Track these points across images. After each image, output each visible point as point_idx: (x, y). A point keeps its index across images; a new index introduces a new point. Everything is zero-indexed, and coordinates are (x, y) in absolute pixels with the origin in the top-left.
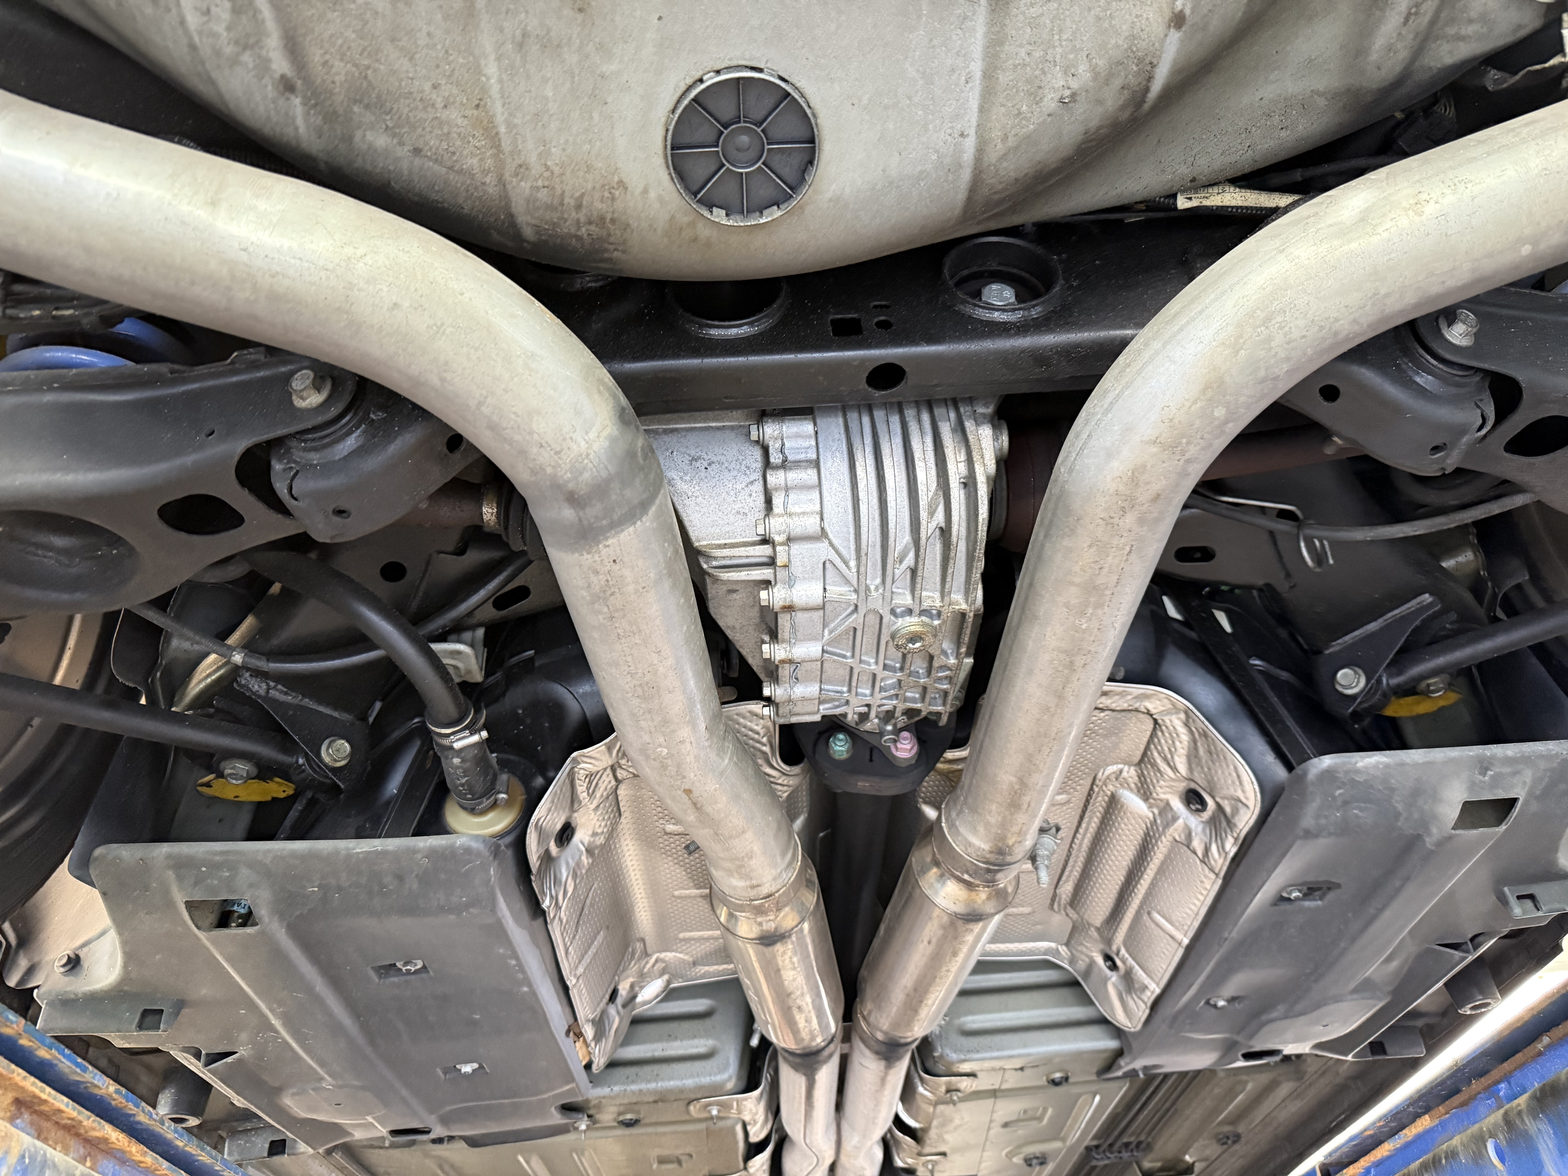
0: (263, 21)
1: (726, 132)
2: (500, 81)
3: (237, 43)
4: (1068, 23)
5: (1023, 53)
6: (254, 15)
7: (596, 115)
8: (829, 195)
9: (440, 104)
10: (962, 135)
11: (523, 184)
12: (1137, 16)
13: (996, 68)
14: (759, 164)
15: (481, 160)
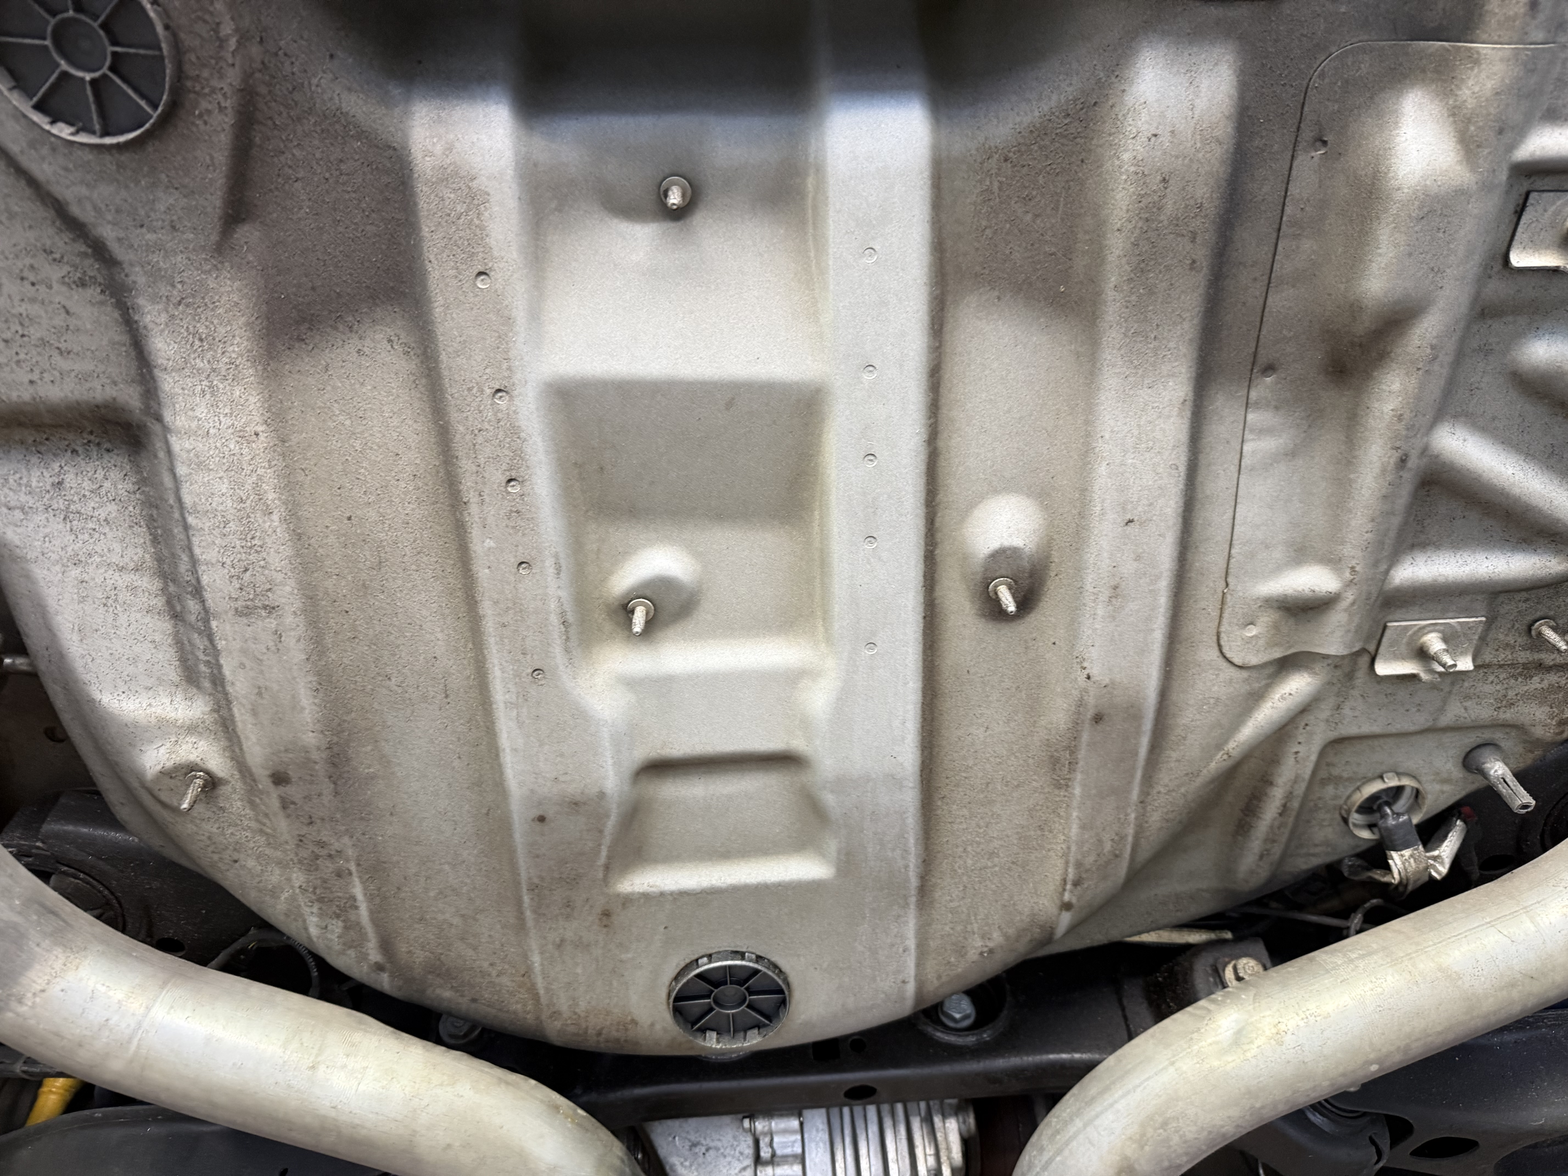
0: (366, 934)
1: (716, 991)
2: (542, 964)
3: (344, 944)
4: (981, 909)
5: (947, 928)
6: (360, 931)
7: (615, 983)
8: (800, 1021)
9: (494, 973)
10: (904, 982)
11: (556, 1023)
12: (1035, 903)
13: (926, 939)
14: (743, 1007)
15: (524, 1005)
